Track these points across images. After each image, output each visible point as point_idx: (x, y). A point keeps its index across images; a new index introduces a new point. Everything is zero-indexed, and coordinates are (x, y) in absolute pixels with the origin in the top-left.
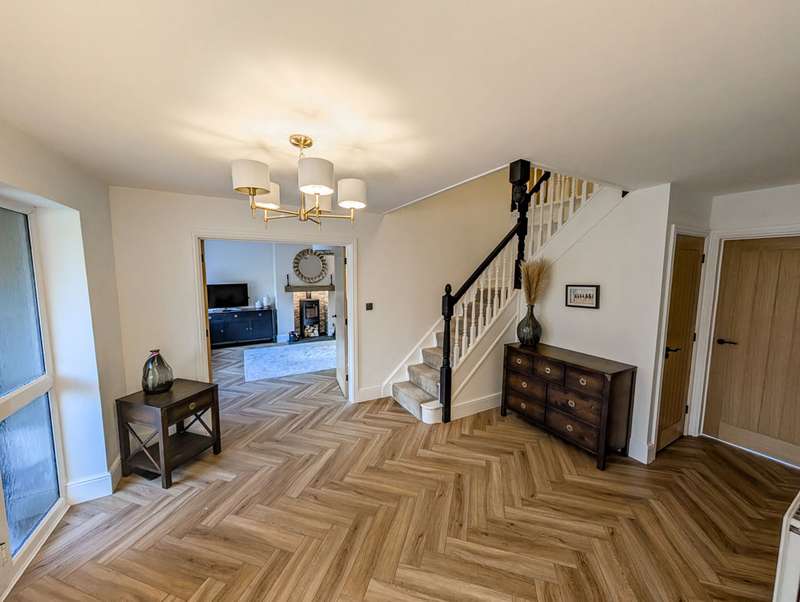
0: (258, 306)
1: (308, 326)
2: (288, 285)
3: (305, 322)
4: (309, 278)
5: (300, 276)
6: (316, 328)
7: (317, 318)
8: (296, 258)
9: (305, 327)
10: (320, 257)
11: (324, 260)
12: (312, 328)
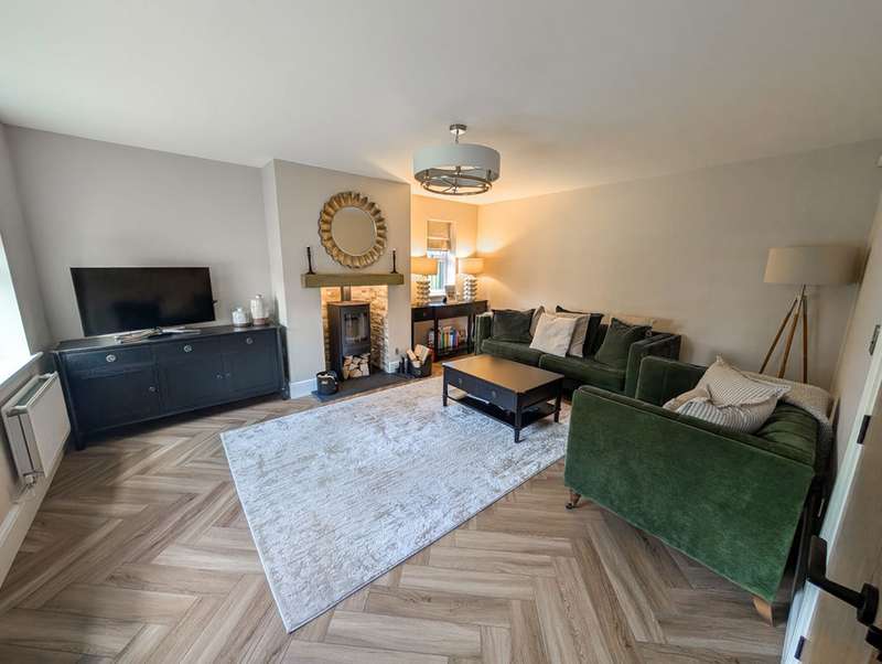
0: (238, 319)
1: (351, 358)
2: (311, 272)
3: (345, 350)
4: (353, 258)
5: (335, 252)
6: (363, 361)
7: (367, 339)
8: (325, 212)
9: (344, 359)
10: (373, 210)
11: (381, 220)
12: (357, 360)
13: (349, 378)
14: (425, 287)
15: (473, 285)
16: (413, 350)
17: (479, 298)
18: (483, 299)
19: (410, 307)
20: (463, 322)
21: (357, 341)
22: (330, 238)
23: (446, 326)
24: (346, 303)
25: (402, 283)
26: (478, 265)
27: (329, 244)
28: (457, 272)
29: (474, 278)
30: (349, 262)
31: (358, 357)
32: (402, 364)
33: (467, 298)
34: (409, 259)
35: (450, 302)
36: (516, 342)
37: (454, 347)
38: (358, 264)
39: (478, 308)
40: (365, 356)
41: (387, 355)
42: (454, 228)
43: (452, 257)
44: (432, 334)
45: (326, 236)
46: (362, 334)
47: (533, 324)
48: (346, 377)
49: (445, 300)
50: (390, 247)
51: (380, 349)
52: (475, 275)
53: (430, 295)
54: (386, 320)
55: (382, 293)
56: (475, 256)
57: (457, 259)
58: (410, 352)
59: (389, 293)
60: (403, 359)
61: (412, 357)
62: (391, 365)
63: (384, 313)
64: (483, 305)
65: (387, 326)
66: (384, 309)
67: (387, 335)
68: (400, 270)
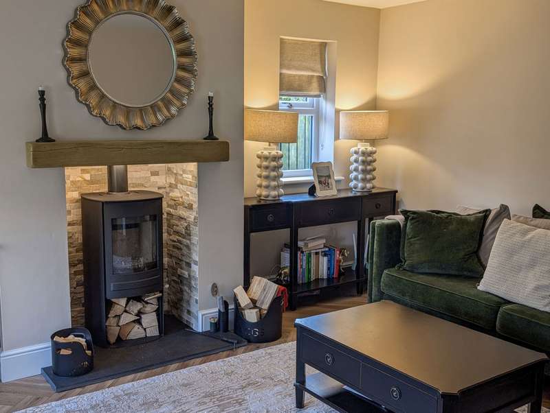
1: (123, 302)
2: (45, 137)
3: (111, 287)
4: (128, 111)
5: (93, 100)
6: (149, 308)
7: (156, 266)
8: (76, 24)
9: (110, 304)
10: (169, 20)
11: (184, 38)
12: (136, 307)
13: (119, 340)
14: (273, 165)
15: (368, 162)
16: (247, 287)
17: (380, 185)
18: (389, 187)
19: (242, 204)
20: (347, 232)
21: (136, 270)
22: (85, 74)
23: (313, 239)
24: (119, 197)
25: (226, 159)
26: (378, 123)
27: (82, 85)
28: (337, 137)
29: (370, 149)
30: (121, 119)
31: (139, 299)
32: (224, 315)
33: (357, 186)
34: (240, 112)
35: (321, 194)
36: (449, 276)
37: (329, 279)
38: (138, 122)
39: (377, 206)
40: (152, 298)
41: (196, 296)
42: (332, 54)
43: (327, 108)
44: (286, 256)
45: (76, 69)
46: (147, 257)
47: (485, 241)
48: (112, 339)
49: (312, 191)
50: (203, 89)
51: (181, 284)
52: (373, 142)
53: (284, 180)
54: (195, 230)
55: (189, 177)
56: (374, 105)
57: (337, 112)
58: (239, 291)
59: (200, 176)
60: (226, 304)
61: (244, 300)
62: (202, 316)
63: (191, 216)
64: (389, 201)
65: (195, 239)
66: (190, 207)
67: (195, 257)
68: (222, 133)
